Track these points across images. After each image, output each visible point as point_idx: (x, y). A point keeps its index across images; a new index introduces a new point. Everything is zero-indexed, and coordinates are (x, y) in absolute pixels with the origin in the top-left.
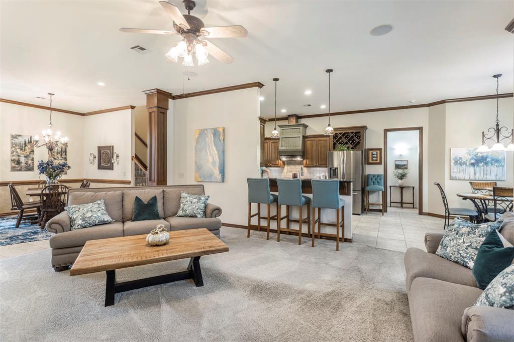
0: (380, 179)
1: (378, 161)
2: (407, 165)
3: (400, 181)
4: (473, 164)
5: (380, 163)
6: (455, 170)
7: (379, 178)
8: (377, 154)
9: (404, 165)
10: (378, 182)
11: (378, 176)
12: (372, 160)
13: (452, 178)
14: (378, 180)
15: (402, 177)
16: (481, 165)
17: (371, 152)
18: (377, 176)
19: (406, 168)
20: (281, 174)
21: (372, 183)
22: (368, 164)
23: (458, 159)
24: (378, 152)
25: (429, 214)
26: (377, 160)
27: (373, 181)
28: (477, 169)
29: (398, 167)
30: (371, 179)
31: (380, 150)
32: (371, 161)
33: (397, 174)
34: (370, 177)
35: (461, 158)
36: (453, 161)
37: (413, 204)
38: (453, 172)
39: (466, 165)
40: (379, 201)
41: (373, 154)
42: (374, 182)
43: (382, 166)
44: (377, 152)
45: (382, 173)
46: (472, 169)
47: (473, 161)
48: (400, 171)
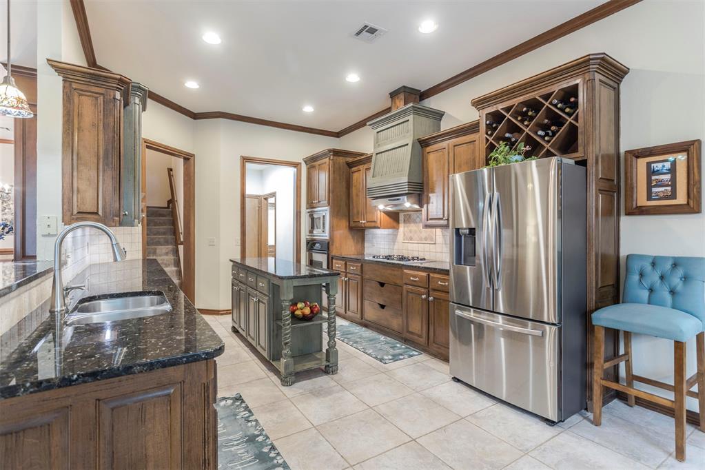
0: (684, 279)
1: (681, 199)
5: (690, 208)
7: (680, 272)
8: (673, 170)
10: (672, 292)
11: (674, 266)
12: (649, 198)
14: (676, 281)
17: (642, 163)
18: (668, 266)
20: (394, 245)
21: (645, 294)
22: (628, 214)
24: (681, 158)
26: (673, 196)
27: (646, 284)
30: (641, 275)
31: (689, 149)
32: (642, 200)
34: (636, 266)
41: (651, 172)
42: (651, 290)
44: (674, 162)
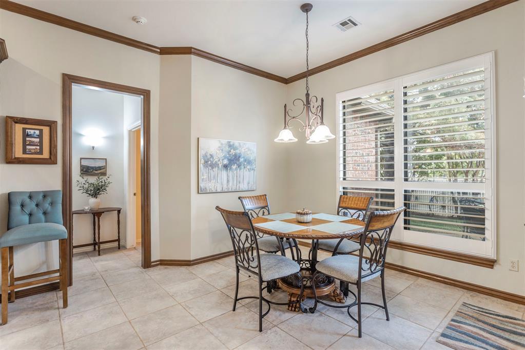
0: (52, 204)
1: (46, 155)
2: (105, 167)
3: (92, 201)
4: (226, 167)
5: (51, 161)
6: (205, 177)
7: (48, 199)
8: (40, 136)
9: (100, 168)
10: (45, 213)
11: (45, 196)
12: (24, 152)
13: (199, 191)
15: (96, 191)
16: (234, 167)
17: (18, 128)
18: (41, 197)
19: (104, 174)
21: (26, 218)
22: (8, 162)
23: (209, 156)
24: (46, 130)
25: (163, 263)
26: (41, 152)
27: (27, 211)
28: (230, 174)
29: (86, 171)
30: (22, 206)
31: (51, 124)
32: (19, 153)
33: (86, 186)
34: (17, 200)
35: (212, 156)
36: (203, 161)
37: (118, 240)
38: (203, 180)
39: (219, 167)
40: (46, 262)
41: (25, 135)
42: (30, 215)
43: (57, 169)
44: (41, 131)
45: (57, 186)
46: (224, 173)
47: (226, 162)
48: (93, 180)
